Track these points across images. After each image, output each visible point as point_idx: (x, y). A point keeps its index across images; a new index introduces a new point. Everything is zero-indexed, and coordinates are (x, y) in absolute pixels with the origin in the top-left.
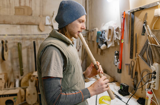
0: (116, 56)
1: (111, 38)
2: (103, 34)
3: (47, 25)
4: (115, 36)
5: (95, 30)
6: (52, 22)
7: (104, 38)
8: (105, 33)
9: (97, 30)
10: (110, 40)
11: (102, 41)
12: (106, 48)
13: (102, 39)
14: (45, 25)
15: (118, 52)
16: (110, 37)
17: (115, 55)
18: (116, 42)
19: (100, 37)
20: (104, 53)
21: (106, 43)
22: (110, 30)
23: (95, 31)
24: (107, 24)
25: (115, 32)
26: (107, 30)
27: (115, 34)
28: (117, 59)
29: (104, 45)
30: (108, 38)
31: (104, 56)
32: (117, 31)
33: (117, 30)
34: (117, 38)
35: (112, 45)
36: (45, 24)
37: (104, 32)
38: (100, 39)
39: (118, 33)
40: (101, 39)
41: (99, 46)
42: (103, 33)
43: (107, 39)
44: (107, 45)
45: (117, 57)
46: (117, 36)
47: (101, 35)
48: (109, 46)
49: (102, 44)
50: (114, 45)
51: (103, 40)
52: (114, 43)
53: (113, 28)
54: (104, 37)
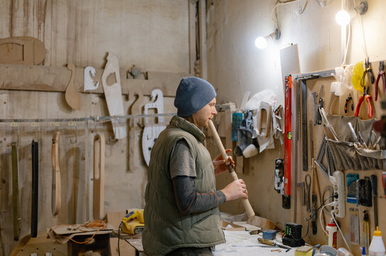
0: (277, 171)
1: (266, 130)
2: (247, 121)
3: (88, 93)
4: (275, 125)
5: (228, 108)
6: (101, 83)
7: (250, 130)
8: (252, 118)
9: (233, 108)
10: (264, 134)
11: (246, 137)
12: (256, 153)
13: (247, 131)
14: (83, 93)
15: (282, 160)
16: (264, 127)
17: (277, 168)
18: (276, 138)
19: (242, 128)
20: (253, 168)
21: (256, 143)
22: (263, 110)
23: (226, 111)
24: (257, 95)
25: (274, 115)
26: (257, 110)
27: (274, 120)
28: (281, 178)
29: (252, 147)
30: (261, 130)
31: (253, 174)
32: (278, 114)
33: (278, 111)
34: (277, 130)
35: (270, 145)
36: (83, 87)
37: (250, 114)
38: (241, 131)
39: (280, 118)
40: (244, 132)
41: (238, 148)
42: (249, 118)
43: (257, 132)
44: (257, 146)
45: (279, 173)
46: (278, 125)
47: (244, 123)
48: (262, 148)
49: (247, 144)
50: (273, 147)
51: (249, 136)
52: (272, 140)
53: (271, 107)
54: (252, 128)
